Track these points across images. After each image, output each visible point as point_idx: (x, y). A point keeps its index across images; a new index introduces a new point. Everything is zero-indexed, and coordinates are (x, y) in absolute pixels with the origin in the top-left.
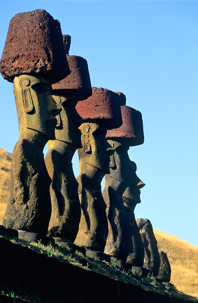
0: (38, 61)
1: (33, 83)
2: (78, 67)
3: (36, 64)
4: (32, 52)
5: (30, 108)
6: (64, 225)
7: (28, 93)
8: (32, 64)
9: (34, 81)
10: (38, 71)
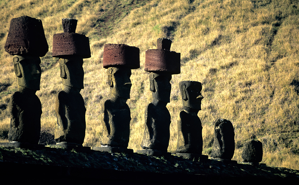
0: (20, 48)
1: (20, 60)
2: (74, 41)
3: (19, 50)
4: (16, 43)
5: (19, 74)
6: (67, 135)
7: (17, 65)
8: (17, 49)
9: (21, 58)
10: (21, 53)
